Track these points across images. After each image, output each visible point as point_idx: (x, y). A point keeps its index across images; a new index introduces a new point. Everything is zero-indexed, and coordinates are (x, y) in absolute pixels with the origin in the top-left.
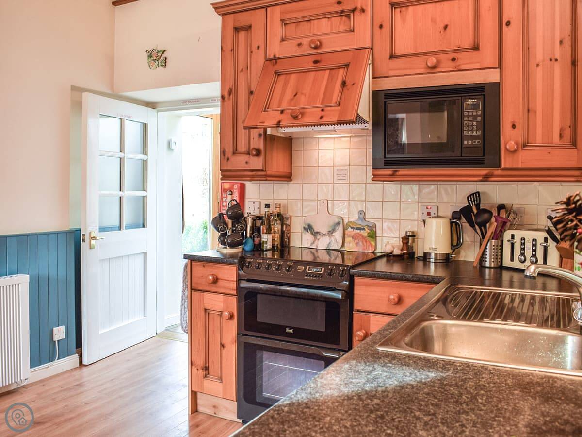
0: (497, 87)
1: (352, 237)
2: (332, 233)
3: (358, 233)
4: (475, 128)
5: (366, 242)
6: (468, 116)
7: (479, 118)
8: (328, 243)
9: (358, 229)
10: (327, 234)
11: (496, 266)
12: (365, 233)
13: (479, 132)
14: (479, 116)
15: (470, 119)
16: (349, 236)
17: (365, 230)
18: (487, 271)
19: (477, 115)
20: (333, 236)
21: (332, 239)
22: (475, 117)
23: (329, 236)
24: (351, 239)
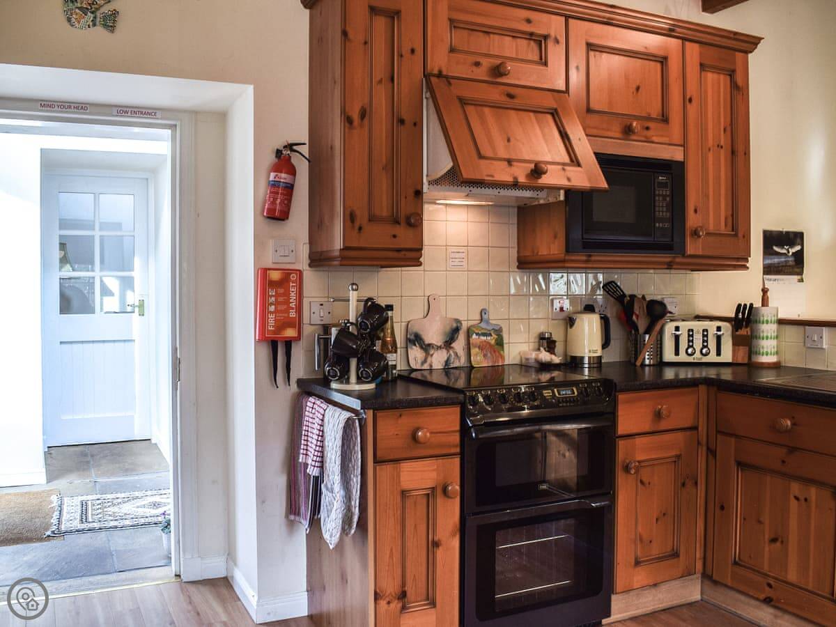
0: (681, 165)
1: (479, 347)
2: (450, 344)
3: (485, 341)
4: (665, 209)
5: (495, 352)
6: (659, 195)
7: (668, 199)
8: (446, 358)
9: (484, 334)
10: (443, 346)
11: (655, 363)
12: (492, 340)
13: (668, 214)
14: (668, 196)
15: (661, 199)
16: (475, 347)
17: (491, 335)
18: (647, 369)
19: (666, 196)
20: (452, 348)
21: (451, 352)
22: (664, 197)
23: (446, 349)
24: (477, 350)
